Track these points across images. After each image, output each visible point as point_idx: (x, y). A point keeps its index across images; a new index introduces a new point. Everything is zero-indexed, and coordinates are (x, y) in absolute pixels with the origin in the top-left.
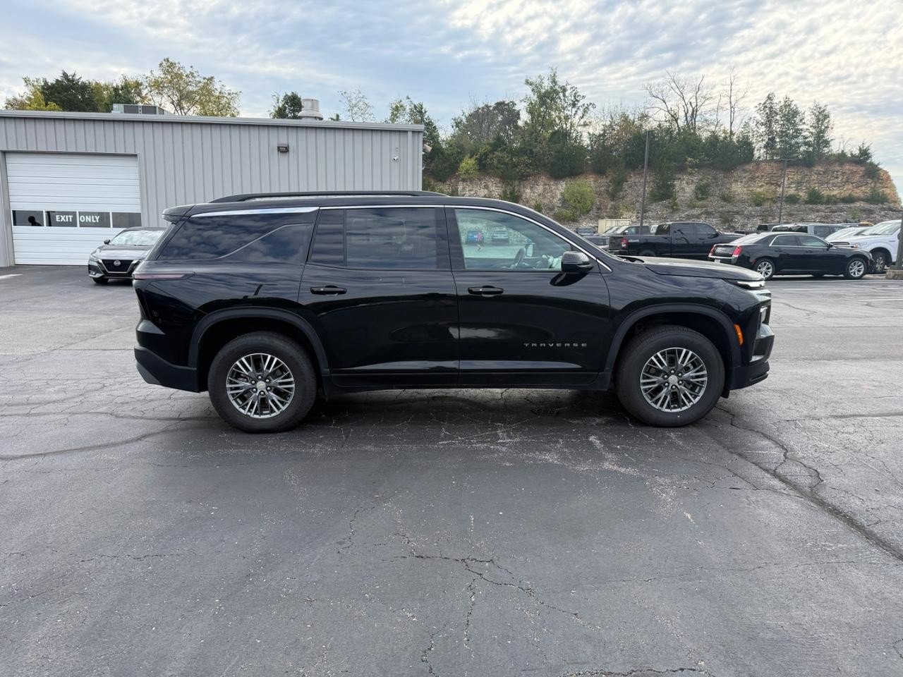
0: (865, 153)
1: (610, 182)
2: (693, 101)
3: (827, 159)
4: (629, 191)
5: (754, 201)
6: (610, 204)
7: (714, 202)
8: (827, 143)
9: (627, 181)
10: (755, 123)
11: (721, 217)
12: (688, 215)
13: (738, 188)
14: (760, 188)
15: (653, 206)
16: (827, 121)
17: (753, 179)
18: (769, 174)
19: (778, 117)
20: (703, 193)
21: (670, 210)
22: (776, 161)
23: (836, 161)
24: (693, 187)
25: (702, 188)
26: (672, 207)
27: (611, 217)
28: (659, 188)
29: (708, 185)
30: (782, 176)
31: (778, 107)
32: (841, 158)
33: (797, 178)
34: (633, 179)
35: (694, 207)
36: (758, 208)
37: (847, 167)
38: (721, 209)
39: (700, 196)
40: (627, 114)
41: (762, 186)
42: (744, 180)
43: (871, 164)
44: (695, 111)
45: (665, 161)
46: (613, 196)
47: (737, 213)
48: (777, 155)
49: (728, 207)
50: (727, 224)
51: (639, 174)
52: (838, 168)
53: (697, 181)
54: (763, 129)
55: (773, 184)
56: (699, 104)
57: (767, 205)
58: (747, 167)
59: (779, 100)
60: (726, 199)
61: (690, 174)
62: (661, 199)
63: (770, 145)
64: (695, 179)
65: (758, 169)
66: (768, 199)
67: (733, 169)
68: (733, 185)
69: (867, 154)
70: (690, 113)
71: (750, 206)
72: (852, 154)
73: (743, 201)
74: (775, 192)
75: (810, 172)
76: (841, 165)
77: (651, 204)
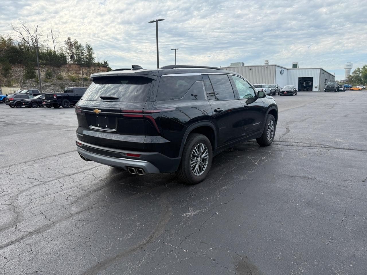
0: (106, 63)
1: (2, 69)
2: (35, 35)
3: (94, 65)
4: (13, 74)
5: (72, 80)
6: (5, 80)
7: (55, 80)
8: (93, 59)
9: (11, 69)
10: (65, 49)
11: (60, 86)
12: (45, 85)
13: (64, 74)
14: (73, 75)
15: (28, 81)
16: (91, 51)
17: (69, 71)
18: (75, 69)
19: (73, 47)
20: (50, 76)
21: (36, 83)
22: (76, 64)
23: (97, 66)
24: (44, 73)
25: (49, 74)
26: (37, 82)
27: (6, 86)
28: (28, 73)
29: (51, 73)
30: (80, 70)
31: (73, 43)
32: (99, 65)
33: (85, 71)
34: (14, 68)
35: (47, 82)
36: (74, 83)
37: (101, 68)
38: (59, 83)
39: (49, 77)
40: (4, 37)
41: (73, 74)
42: (66, 71)
43: (109, 67)
44: (36, 40)
45: (29, 61)
46: (5, 76)
47: (66, 84)
48: (76, 62)
49: (62, 82)
50: (63, 89)
51: (17, 66)
52: (99, 68)
53: (46, 71)
54: (69, 51)
55: (77, 73)
56: (38, 37)
57: (77, 81)
58: (65, 66)
59: (72, 40)
60: (60, 78)
61: (42, 67)
62: (30, 78)
63: (72, 57)
64: (45, 69)
65: (70, 67)
66: (77, 79)
67: (60, 66)
68: (62, 73)
69: (107, 64)
70: (34, 41)
71: (70, 82)
72: (102, 63)
73: (67, 80)
74: (79, 76)
75: (90, 69)
76: (99, 67)
77: (26, 80)
